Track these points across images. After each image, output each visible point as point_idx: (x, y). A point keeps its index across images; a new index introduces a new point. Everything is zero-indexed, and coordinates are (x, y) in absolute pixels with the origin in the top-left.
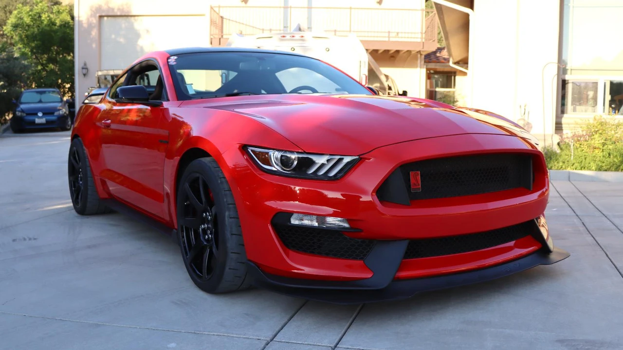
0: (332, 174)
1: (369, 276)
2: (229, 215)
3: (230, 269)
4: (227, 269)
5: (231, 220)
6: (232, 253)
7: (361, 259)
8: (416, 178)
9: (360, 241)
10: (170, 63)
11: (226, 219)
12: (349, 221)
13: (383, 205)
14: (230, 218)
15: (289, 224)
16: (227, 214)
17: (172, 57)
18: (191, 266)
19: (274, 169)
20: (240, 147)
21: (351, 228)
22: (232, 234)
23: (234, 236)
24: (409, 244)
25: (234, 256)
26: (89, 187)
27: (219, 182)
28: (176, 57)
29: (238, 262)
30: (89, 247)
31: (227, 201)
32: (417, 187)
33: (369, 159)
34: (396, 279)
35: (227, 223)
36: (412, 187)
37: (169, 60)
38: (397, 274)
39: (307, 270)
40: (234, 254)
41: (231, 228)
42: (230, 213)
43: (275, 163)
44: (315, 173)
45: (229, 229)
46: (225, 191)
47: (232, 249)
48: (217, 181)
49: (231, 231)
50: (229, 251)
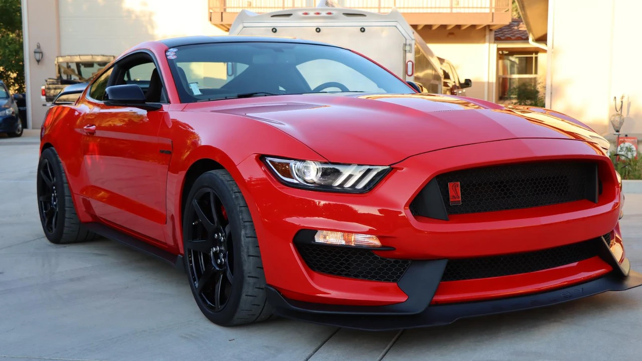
0: (361, 186)
1: (403, 299)
2: (246, 234)
3: (246, 295)
4: (244, 297)
5: (249, 240)
6: (249, 277)
7: (394, 281)
8: (455, 190)
9: (392, 260)
10: (168, 57)
11: (242, 238)
12: (380, 238)
13: (418, 221)
14: (247, 237)
15: (313, 242)
16: (243, 232)
17: (171, 49)
18: (200, 295)
19: (295, 181)
20: (256, 157)
21: (383, 246)
22: (249, 256)
23: (251, 257)
24: (448, 264)
25: (251, 280)
26: (66, 209)
27: (234, 196)
28: (175, 50)
29: (256, 288)
30: (72, 280)
31: (242, 219)
32: (457, 200)
33: (402, 169)
34: (434, 304)
35: (243, 243)
36: (451, 200)
37: (168, 53)
38: (434, 298)
39: (334, 294)
40: (252, 279)
41: (248, 248)
42: (247, 232)
43: (297, 174)
44: (341, 185)
45: (246, 250)
46: (240, 207)
47: (249, 273)
48: (231, 196)
49: (248, 252)
50: (246, 274)
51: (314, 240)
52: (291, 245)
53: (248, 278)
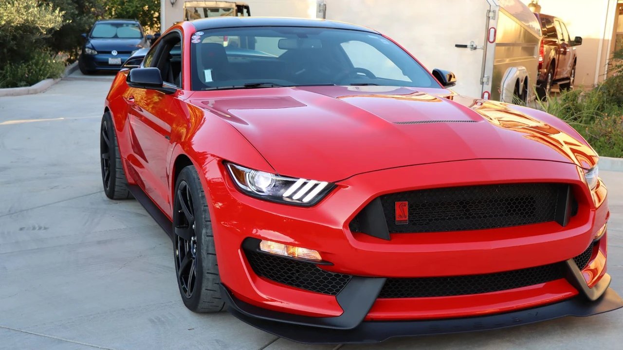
0: (306, 200)
1: (338, 313)
2: (206, 232)
3: (206, 289)
4: (203, 290)
5: (208, 238)
6: (208, 273)
7: (334, 294)
9: (333, 274)
10: (192, 41)
11: (203, 237)
13: (355, 238)
14: (207, 236)
15: (257, 250)
16: (204, 231)
17: (198, 33)
18: (181, 279)
19: (249, 190)
20: (219, 161)
21: (323, 261)
22: (208, 254)
23: (210, 255)
24: (386, 282)
25: (210, 277)
26: (117, 170)
27: (200, 196)
28: (201, 33)
29: (215, 283)
30: (99, 243)
31: (205, 218)
32: (404, 219)
33: (348, 187)
34: (366, 320)
35: (203, 241)
36: (396, 219)
37: (194, 37)
38: (368, 315)
40: (211, 275)
41: (208, 247)
42: (208, 231)
43: (250, 182)
44: (290, 197)
45: (205, 248)
46: (204, 206)
47: (208, 269)
48: (199, 194)
49: (207, 250)
50: (205, 271)
51: (260, 249)
52: (239, 251)
53: (207, 275)
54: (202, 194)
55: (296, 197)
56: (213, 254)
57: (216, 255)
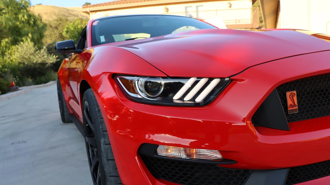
2: (105, 142)
5: (106, 146)
6: (110, 176)
8: (292, 99)
10: (93, 25)
11: (102, 146)
12: (221, 152)
14: (106, 144)
16: (102, 141)
17: (96, 21)
19: (139, 97)
22: (108, 160)
23: (110, 161)
24: (290, 172)
25: (112, 179)
28: (98, 21)
29: (117, 184)
31: (102, 129)
32: (294, 108)
33: (242, 80)
35: (102, 149)
36: (289, 109)
40: (112, 177)
41: (107, 154)
42: (106, 140)
43: (140, 90)
45: (105, 155)
46: (101, 118)
47: (110, 173)
48: (95, 109)
49: (107, 157)
50: (107, 175)
53: (110, 178)
54: (98, 109)
55: (188, 98)
56: (112, 160)
57: (114, 160)
